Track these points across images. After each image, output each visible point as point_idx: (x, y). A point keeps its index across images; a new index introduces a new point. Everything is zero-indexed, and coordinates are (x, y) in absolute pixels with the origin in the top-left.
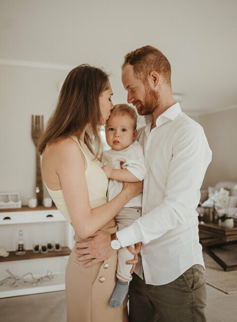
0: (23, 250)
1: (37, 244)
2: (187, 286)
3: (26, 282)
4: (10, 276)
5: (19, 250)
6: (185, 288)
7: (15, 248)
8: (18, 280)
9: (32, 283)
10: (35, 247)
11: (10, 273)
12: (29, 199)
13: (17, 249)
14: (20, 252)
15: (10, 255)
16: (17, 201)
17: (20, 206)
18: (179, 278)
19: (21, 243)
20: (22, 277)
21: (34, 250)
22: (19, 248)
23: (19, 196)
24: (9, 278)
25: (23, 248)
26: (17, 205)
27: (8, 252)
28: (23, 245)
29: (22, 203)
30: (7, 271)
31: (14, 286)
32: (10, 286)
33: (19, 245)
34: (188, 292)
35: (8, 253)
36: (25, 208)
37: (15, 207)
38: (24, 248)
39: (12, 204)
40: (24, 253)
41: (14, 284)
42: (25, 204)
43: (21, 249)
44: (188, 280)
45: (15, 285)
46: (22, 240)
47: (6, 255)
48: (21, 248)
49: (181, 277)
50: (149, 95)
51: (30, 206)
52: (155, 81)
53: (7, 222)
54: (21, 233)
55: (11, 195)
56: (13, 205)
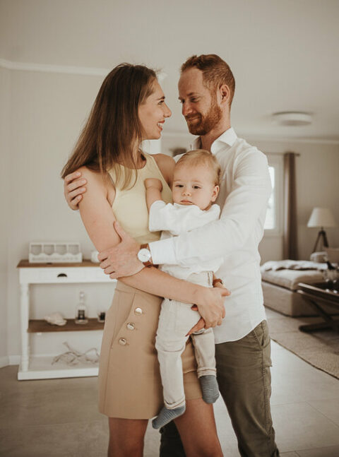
0: (84, 318)
1: (103, 311)
2: (258, 343)
3: (88, 360)
4: (68, 350)
5: (79, 318)
6: (255, 346)
7: (73, 316)
8: (79, 356)
9: (96, 362)
10: (100, 314)
11: (68, 347)
12: (92, 251)
13: (77, 316)
14: (81, 321)
15: (67, 323)
16: (75, 253)
17: (80, 260)
18: (249, 335)
19: (82, 308)
20: (84, 354)
21: (99, 319)
22: (79, 315)
23: (79, 247)
24: (67, 353)
25: (83, 315)
26: (76, 258)
27: (65, 319)
28: (83, 311)
29: (83, 257)
30: (65, 344)
31: (72, 364)
32: (68, 363)
33: (79, 311)
34: (258, 350)
35: (65, 321)
36: (87, 262)
37: (74, 261)
38: (86, 315)
39: (69, 257)
40: (86, 321)
41: (72, 361)
42: (87, 258)
43: (81, 317)
44: (259, 336)
45: (74, 362)
46: (83, 304)
47: (61, 323)
48: (82, 315)
49: (252, 333)
50: (213, 111)
51: (93, 260)
52: (223, 96)
53: (62, 280)
54: (82, 295)
55: (70, 246)
56: (72, 259)
